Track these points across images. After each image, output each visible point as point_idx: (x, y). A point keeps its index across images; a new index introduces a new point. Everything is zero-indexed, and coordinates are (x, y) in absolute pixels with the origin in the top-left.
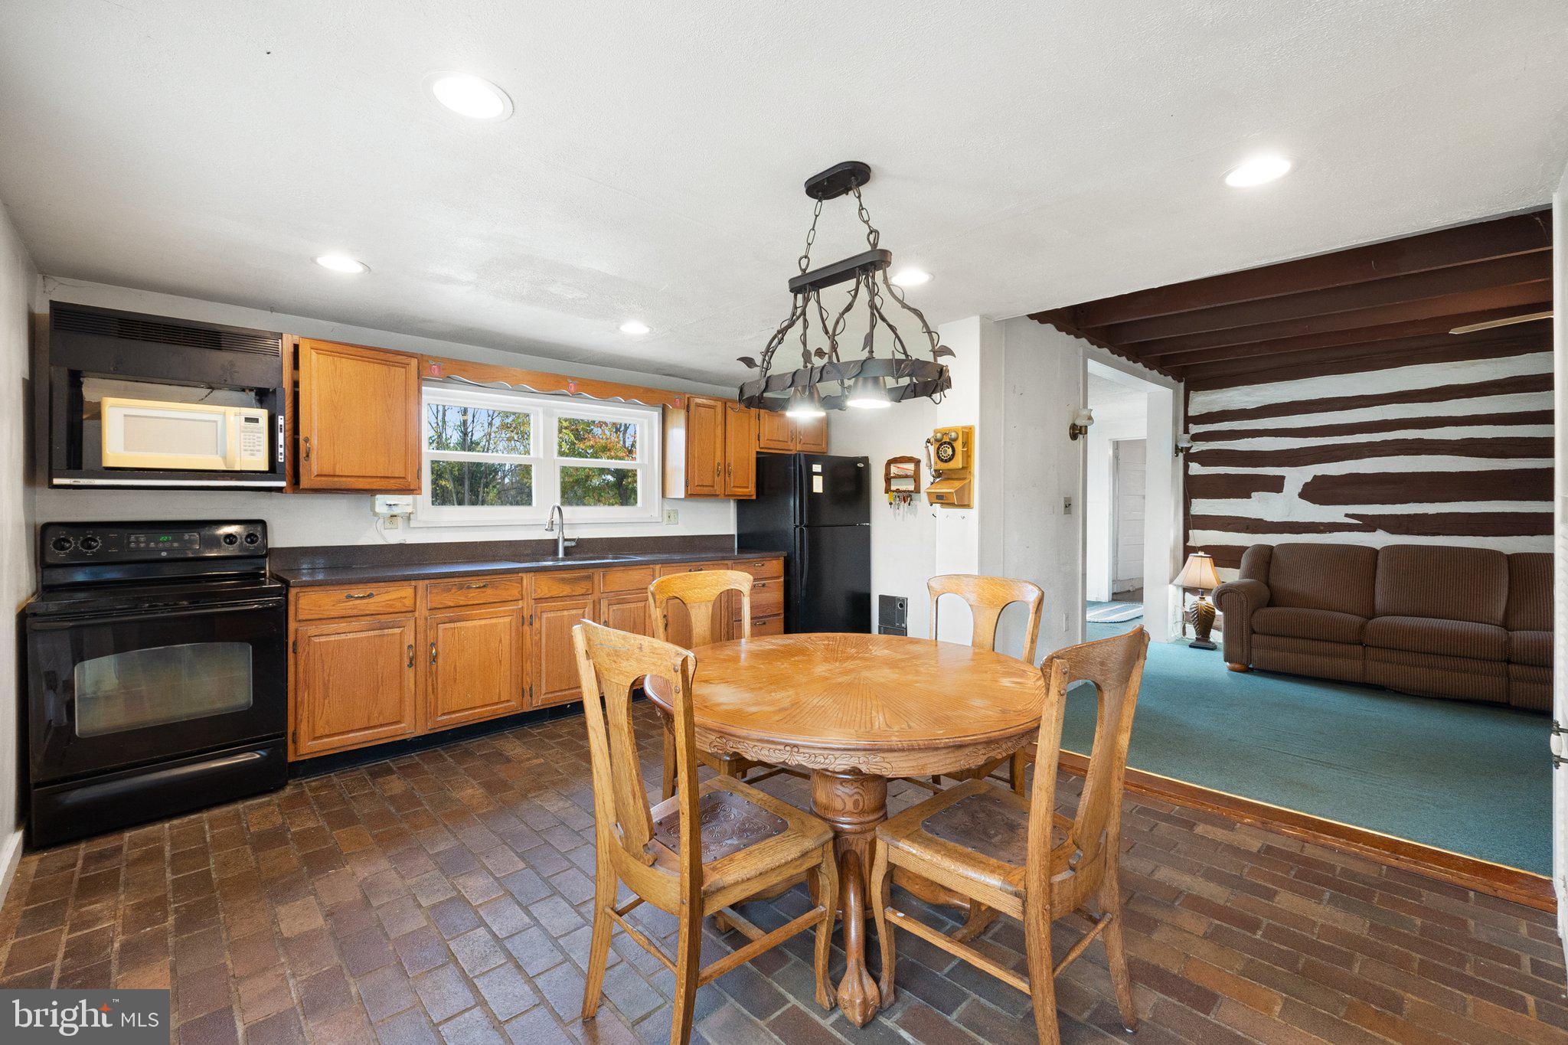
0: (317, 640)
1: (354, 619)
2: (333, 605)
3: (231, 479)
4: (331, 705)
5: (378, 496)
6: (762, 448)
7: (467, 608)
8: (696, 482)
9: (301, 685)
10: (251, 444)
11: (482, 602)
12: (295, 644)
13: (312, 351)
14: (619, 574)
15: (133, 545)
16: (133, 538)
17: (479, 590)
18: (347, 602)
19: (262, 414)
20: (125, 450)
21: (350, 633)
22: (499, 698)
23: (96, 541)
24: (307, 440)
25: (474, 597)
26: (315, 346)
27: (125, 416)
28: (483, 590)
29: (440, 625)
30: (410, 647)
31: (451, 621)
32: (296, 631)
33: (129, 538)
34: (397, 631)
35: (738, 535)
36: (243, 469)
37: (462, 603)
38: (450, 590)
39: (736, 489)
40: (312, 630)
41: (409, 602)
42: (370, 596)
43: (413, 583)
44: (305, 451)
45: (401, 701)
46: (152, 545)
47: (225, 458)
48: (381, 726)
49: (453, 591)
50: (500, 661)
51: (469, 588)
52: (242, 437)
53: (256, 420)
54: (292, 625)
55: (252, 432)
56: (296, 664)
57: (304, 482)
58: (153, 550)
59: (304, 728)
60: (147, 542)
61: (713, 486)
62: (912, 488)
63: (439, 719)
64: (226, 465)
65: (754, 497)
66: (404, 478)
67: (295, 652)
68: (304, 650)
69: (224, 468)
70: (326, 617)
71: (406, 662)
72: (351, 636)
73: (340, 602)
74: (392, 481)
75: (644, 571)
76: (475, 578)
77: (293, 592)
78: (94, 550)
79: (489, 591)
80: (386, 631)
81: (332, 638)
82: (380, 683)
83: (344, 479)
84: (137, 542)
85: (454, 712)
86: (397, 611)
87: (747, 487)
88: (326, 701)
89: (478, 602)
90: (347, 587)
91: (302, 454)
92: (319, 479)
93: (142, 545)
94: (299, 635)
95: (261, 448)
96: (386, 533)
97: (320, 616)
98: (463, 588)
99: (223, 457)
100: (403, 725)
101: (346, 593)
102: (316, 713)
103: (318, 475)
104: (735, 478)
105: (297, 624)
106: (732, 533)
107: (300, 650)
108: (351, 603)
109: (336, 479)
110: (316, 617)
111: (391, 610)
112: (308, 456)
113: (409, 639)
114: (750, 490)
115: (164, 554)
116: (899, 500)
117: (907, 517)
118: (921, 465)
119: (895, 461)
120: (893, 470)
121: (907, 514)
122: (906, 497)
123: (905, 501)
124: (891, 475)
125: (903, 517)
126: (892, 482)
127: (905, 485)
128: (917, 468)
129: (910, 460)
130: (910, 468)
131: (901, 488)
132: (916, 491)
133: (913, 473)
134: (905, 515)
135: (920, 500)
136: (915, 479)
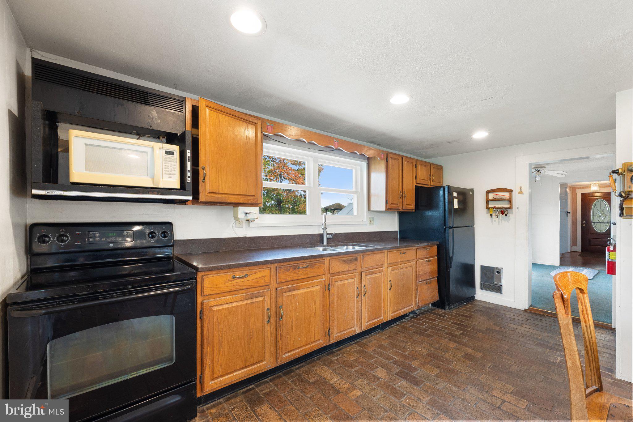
0: (215, 309)
1: (236, 292)
2: (225, 284)
3: (158, 194)
4: (224, 354)
5: (240, 208)
6: (417, 183)
7: (299, 281)
8: (391, 201)
9: (205, 341)
10: (169, 170)
11: (305, 277)
12: (201, 313)
13: (206, 107)
14: (370, 257)
15: (91, 239)
16: (91, 234)
17: (304, 269)
18: (233, 280)
19: (175, 149)
20: (86, 170)
21: (234, 302)
22: (315, 339)
23: (67, 236)
24: (203, 168)
25: (302, 274)
26: (208, 104)
27: (86, 144)
28: (306, 269)
29: (284, 294)
30: (268, 309)
31: (290, 290)
32: (202, 303)
33: (89, 234)
34: (261, 299)
35: (400, 231)
36: (164, 187)
37: (295, 278)
38: (289, 270)
39: (408, 206)
40: (211, 302)
41: (267, 279)
42: (246, 276)
43: (269, 266)
44: (202, 176)
45: (264, 346)
46: (104, 239)
47: (153, 178)
48: (252, 365)
49: (291, 270)
50: (315, 315)
51: (299, 268)
52: (164, 164)
53: (172, 153)
54: (199, 299)
55: (170, 161)
56: (202, 326)
57: (202, 198)
58: (104, 243)
59: (207, 373)
60: (100, 237)
61: (398, 204)
62: (508, 206)
63: (284, 356)
64: (154, 184)
65: (414, 211)
66: (254, 196)
67: (201, 318)
68: (207, 317)
69: (152, 186)
70: (220, 292)
71: (266, 320)
72: (235, 304)
73: (229, 281)
74: (249, 198)
75: (380, 254)
76: (301, 261)
77: (200, 275)
78: (66, 243)
79: (309, 270)
80: (255, 300)
81: (224, 307)
82: (251, 336)
83: (224, 196)
84: (94, 237)
85: (291, 351)
86: (261, 285)
87: (411, 205)
88: (221, 352)
89: (303, 277)
90: (231, 270)
91: (201, 178)
92: (210, 195)
93: (97, 239)
94: (204, 306)
95: (175, 173)
96: (236, 230)
97: (217, 292)
98: (296, 268)
99: (151, 178)
100: (264, 363)
101: (232, 274)
102: (215, 361)
103: (210, 193)
104: (407, 200)
105: (203, 298)
106: (396, 230)
107: (205, 317)
108: (235, 282)
109: (219, 196)
110: (215, 292)
111: (258, 285)
112: (204, 179)
113: (267, 305)
114: (412, 207)
115: (111, 245)
116: (498, 213)
117: (501, 222)
118: (513, 193)
119: (493, 191)
120: (491, 196)
121: (501, 221)
122: (503, 211)
123: (502, 213)
124: (490, 198)
125: (499, 222)
126: (490, 202)
127: (501, 204)
128: (511, 195)
129: (505, 190)
130: (506, 195)
131: (497, 206)
132: (511, 208)
133: (509, 198)
134: (500, 221)
135: (512, 213)
136: (510, 201)
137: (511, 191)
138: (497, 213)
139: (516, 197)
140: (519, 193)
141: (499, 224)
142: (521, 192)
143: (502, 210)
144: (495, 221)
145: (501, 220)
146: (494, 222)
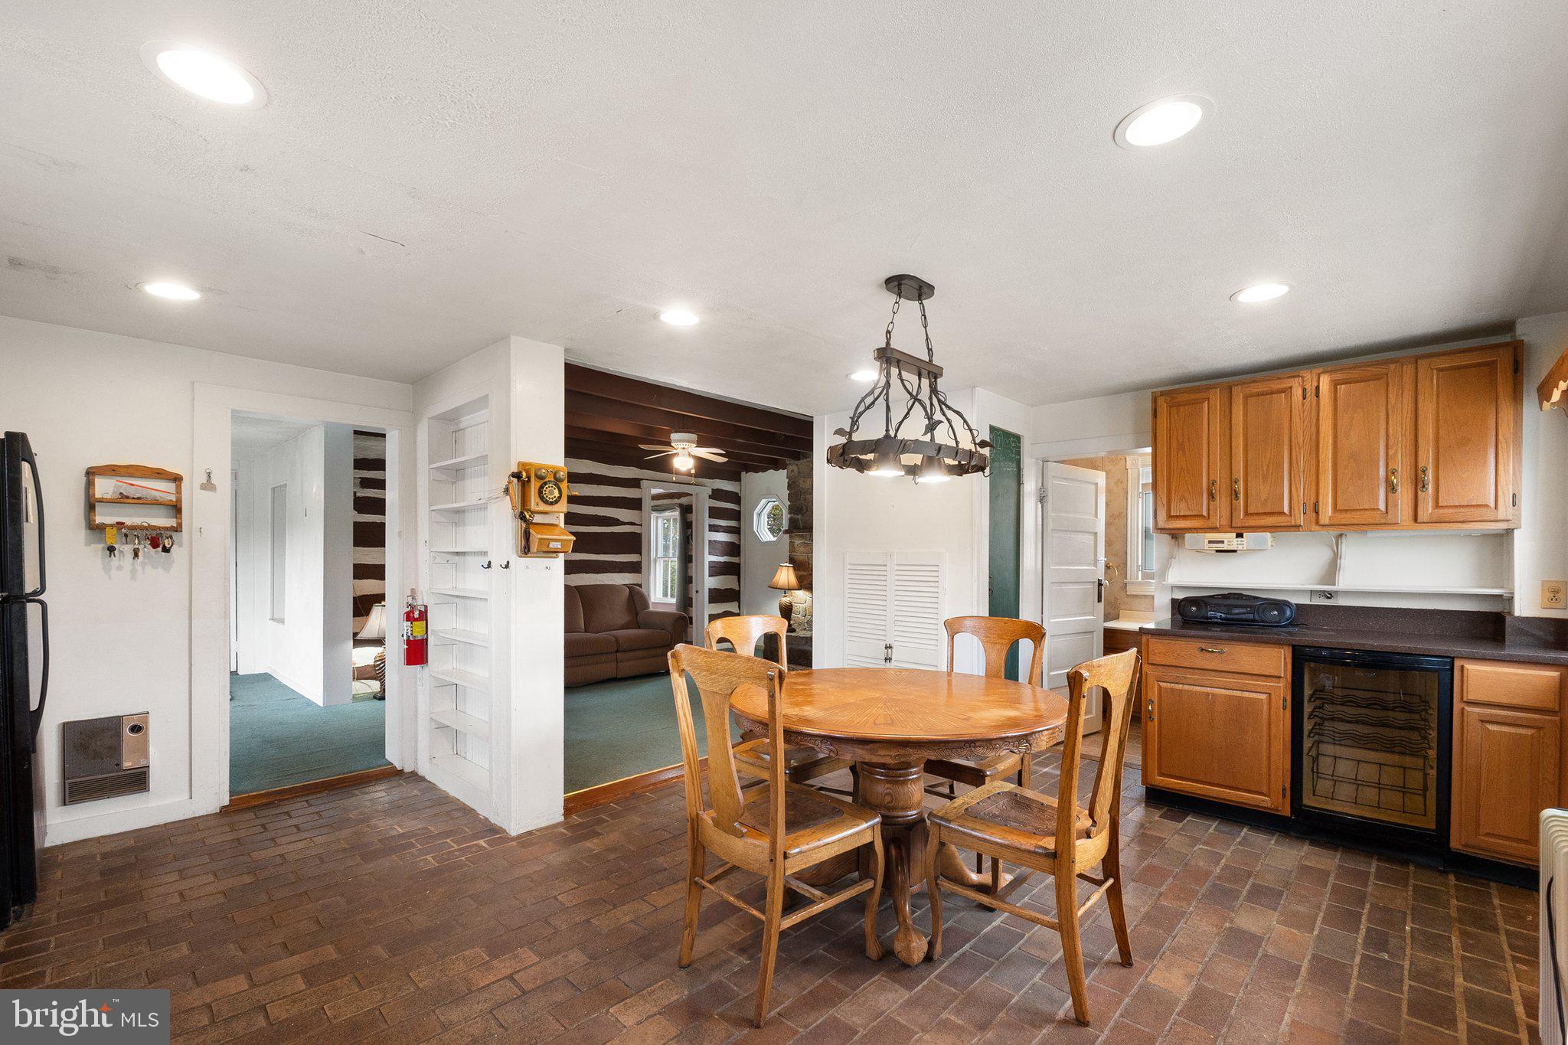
62: (171, 522)
116: (139, 543)
117: (144, 573)
118: (184, 485)
119: (112, 471)
120: (104, 487)
121: (143, 568)
122: (158, 540)
123: (155, 543)
124: (98, 495)
125: (134, 572)
126: (98, 507)
127: (140, 516)
128: (179, 491)
129: (159, 474)
130: (162, 489)
131: (129, 521)
132: (178, 529)
133: (174, 500)
134: (139, 568)
135: (181, 545)
136: (176, 509)
137: (177, 479)
138: (136, 541)
139: (195, 501)
140: (203, 487)
141: (133, 577)
142: (208, 485)
143: (154, 534)
144: (119, 568)
145: (143, 564)
146: (114, 572)
